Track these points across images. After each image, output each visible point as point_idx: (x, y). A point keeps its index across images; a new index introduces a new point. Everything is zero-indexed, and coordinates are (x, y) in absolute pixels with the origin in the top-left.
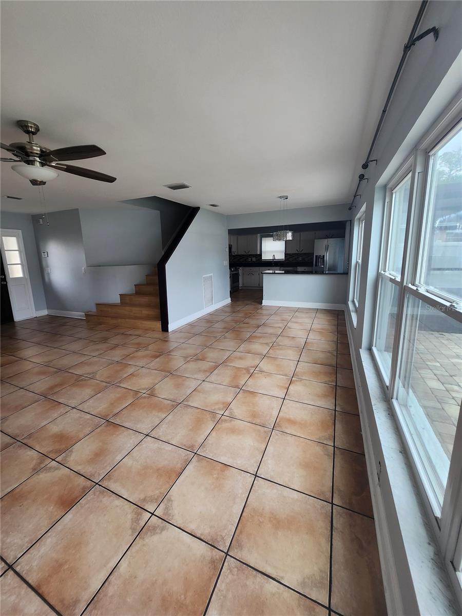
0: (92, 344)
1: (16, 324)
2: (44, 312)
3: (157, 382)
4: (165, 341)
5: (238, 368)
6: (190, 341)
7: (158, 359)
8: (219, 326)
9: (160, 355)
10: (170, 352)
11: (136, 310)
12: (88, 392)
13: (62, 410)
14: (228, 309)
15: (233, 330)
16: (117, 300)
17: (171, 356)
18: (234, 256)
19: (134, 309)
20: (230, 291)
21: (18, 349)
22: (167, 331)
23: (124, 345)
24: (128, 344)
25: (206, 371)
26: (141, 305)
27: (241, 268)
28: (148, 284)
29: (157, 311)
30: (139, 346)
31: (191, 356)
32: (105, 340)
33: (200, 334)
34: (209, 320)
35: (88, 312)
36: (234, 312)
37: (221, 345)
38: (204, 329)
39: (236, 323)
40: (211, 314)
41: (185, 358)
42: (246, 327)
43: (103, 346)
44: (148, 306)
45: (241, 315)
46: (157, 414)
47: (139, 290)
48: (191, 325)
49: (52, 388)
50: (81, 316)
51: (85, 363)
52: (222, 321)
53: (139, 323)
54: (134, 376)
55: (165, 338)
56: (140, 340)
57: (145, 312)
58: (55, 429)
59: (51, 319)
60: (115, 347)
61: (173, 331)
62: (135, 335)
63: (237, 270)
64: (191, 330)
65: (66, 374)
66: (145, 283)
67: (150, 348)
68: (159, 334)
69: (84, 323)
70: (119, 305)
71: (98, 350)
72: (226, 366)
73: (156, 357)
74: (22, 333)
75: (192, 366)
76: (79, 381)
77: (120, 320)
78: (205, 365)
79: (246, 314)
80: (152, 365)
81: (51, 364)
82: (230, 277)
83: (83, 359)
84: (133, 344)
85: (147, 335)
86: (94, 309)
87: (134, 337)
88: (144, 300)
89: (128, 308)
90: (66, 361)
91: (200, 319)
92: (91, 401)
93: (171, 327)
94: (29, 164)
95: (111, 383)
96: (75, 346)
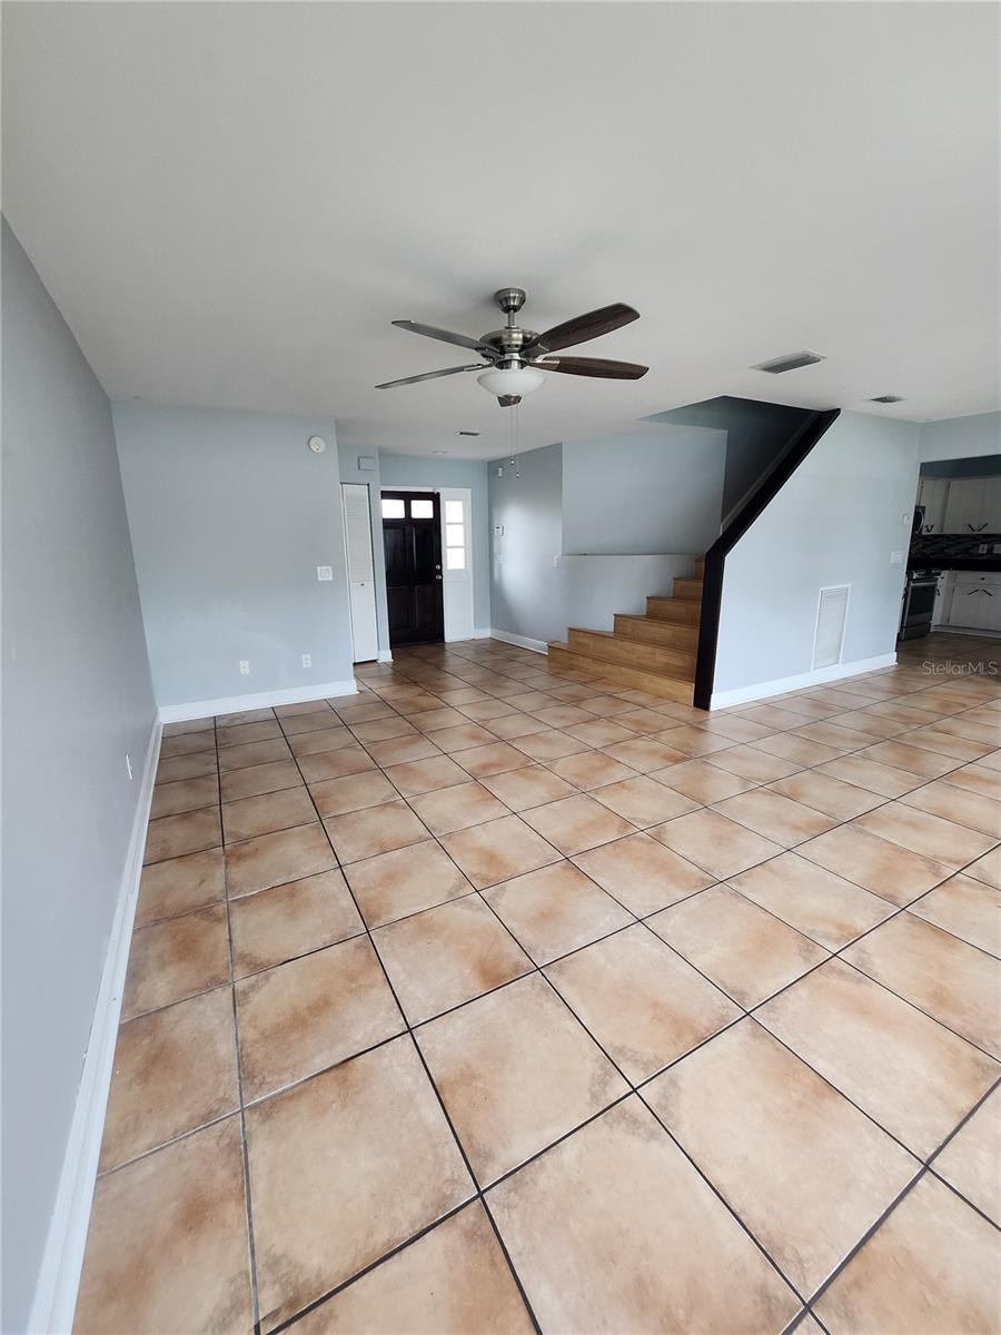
0: (553, 703)
1: (447, 647)
2: (486, 633)
3: (671, 814)
4: (700, 729)
5: (903, 851)
6: (762, 744)
7: (678, 767)
8: (849, 724)
9: (684, 759)
10: (707, 756)
11: (641, 652)
12: (538, 792)
13: (497, 810)
14: (886, 683)
15: (896, 741)
16: (607, 625)
17: (708, 768)
18: (926, 538)
19: (640, 648)
20: (899, 634)
21: (447, 689)
22: (706, 707)
23: (610, 719)
24: (619, 719)
25: (798, 828)
26: (654, 643)
27: (945, 574)
28: (676, 597)
29: (689, 661)
30: (641, 729)
31: (759, 780)
32: (576, 701)
33: (791, 732)
34: (821, 703)
35: (553, 643)
36: (903, 693)
37: (852, 775)
38: (803, 721)
39: (906, 724)
40: (829, 689)
41: (746, 780)
42: (940, 743)
43: (574, 712)
44: (671, 645)
45: (928, 704)
46: (664, 884)
47: (656, 610)
48: (770, 706)
49: (485, 767)
50: (541, 648)
51: (539, 738)
52: (862, 710)
53: (647, 680)
54: (623, 786)
55: (700, 723)
56: (643, 715)
57: (662, 657)
58: (484, 838)
59: (495, 647)
60: (594, 720)
61: (723, 712)
62: (634, 704)
63: (930, 576)
64: (766, 717)
65: (508, 749)
66: (671, 595)
67: (663, 738)
68: (687, 711)
69: (544, 661)
70: (611, 635)
71: (563, 717)
72: (862, 832)
73: (677, 761)
74: (453, 662)
75: (761, 804)
76: (527, 767)
77: (608, 668)
78: (797, 812)
79: (946, 705)
80: (664, 775)
81: (488, 726)
82: (905, 596)
83: (536, 729)
84: (628, 720)
85: (661, 708)
86: (564, 639)
87: (632, 707)
88: (664, 631)
89: (627, 645)
90: (512, 726)
91: (795, 697)
92: (542, 811)
93: (717, 701)
94: (502, 368)
95: (579, 789)
96: (528, 702)
